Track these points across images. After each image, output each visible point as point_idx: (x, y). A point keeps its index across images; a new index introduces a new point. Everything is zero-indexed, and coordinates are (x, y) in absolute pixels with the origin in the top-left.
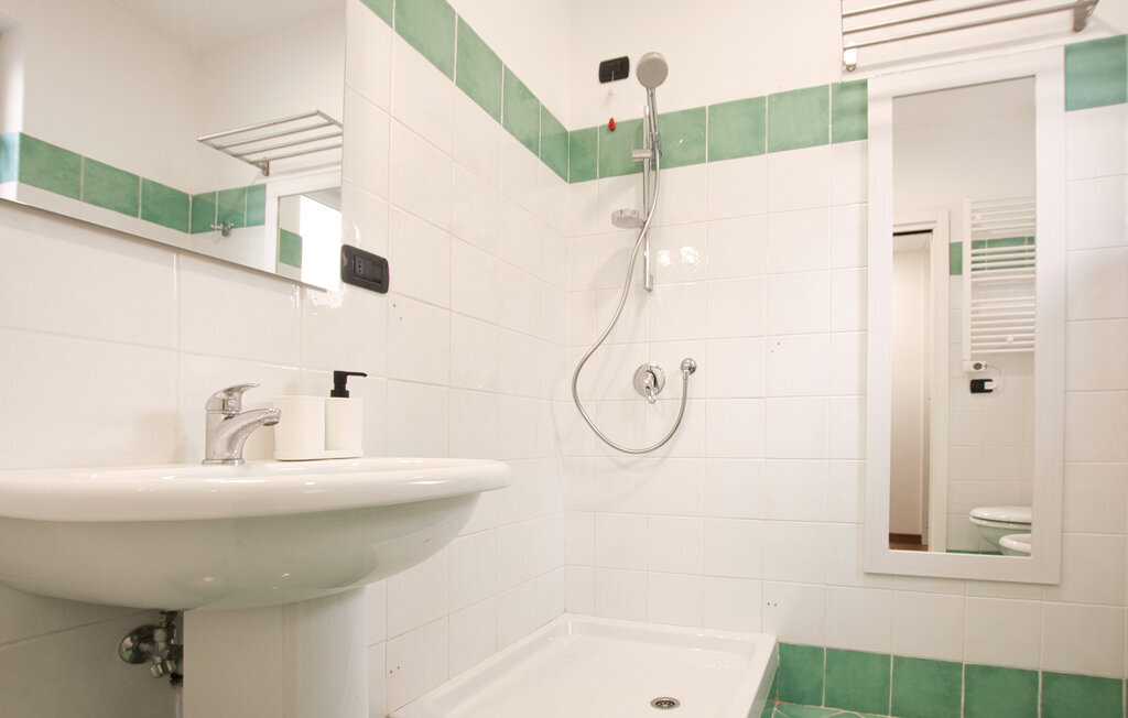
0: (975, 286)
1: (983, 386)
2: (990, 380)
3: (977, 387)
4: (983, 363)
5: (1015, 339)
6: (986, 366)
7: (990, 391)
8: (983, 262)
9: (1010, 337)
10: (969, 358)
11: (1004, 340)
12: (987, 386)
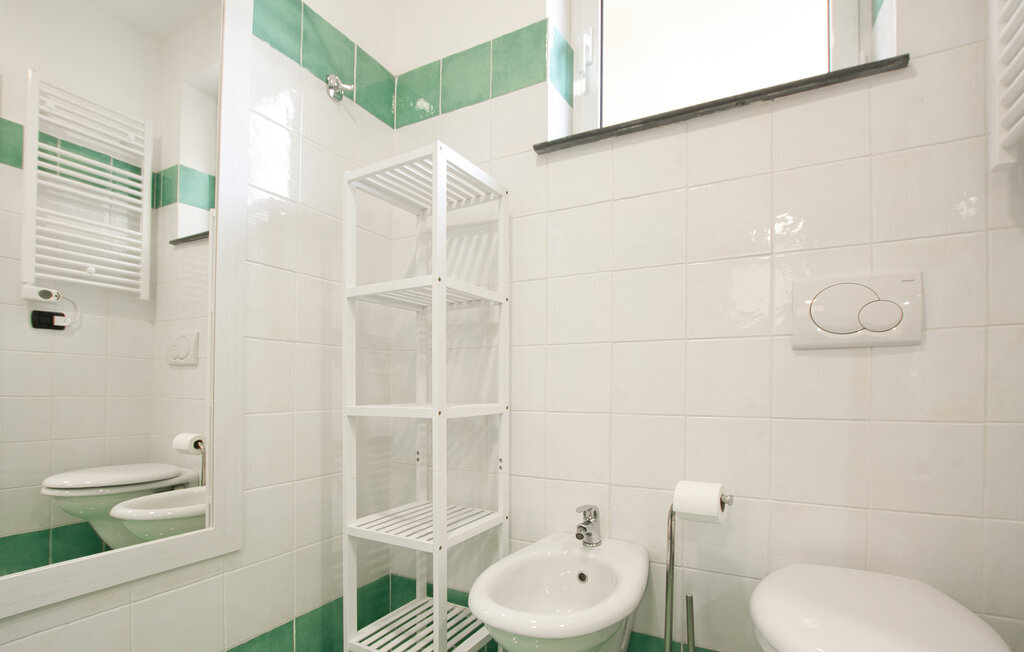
0: (41, 189)
1: (52, 320)
2: (62, 315)
3: (43, 320)
4: (54, 292)
5: (98, 271)
6: (58, 296)
7: (61, 328)
8: (55, 164)
9: (92, 268)
10: (33, 281)
11: (83, 269)
12: (58, 321)
